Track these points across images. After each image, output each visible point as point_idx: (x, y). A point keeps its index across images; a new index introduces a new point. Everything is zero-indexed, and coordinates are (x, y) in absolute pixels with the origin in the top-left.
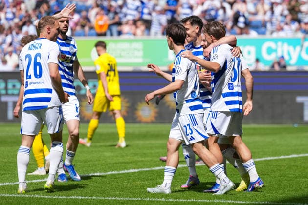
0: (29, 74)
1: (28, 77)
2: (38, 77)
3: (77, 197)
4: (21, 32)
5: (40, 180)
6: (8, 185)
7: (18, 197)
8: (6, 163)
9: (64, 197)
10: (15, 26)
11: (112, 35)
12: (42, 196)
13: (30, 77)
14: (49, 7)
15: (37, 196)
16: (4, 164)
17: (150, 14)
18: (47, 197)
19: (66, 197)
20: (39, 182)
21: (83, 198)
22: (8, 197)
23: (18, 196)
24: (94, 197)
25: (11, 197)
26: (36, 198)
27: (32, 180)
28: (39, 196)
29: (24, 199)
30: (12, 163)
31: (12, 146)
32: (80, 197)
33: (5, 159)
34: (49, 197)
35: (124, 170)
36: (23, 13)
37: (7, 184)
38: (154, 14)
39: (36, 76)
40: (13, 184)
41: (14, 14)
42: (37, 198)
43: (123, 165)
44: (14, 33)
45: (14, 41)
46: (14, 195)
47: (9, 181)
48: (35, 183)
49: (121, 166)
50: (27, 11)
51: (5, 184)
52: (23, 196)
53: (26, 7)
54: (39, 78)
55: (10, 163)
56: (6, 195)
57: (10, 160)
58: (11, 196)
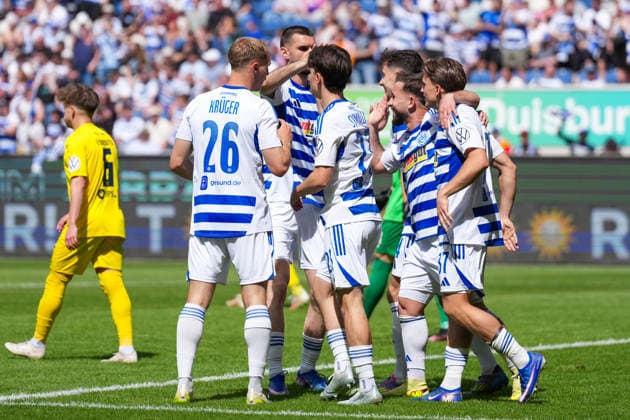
0: (210, 164)
1: (209, 169)
2: (229, 170)
3: (293, 413)
4: (177, 76)
5: (216, 378)
6: (152, 387)
7: (173, 411)
8: (147, 341)
9: (265, 412)
10: (165, 64)
11: (363, 81)
12: (220, 410)
13: (213, 169)
14: (236, 25)
15: (210, 410)
16: (144, 344)
17: (439, 39)
18: (230, 411)
19: (269, 413)
20: (215, 381)
21: (304, 414)
22: (151, 411)
23: (171, 408)
24: (327, 414)
25: (157, 411)
26: (208, 413)
27: (200, 376)
28: (214, 410)
29: (184, 415)
30: (161, 341)
31: (158, 308)
32: (298, 413)
33: (145, 333)
34: (236, 412)
35: (387, 358)
36: (183, 36)
37: (150, 384)
38: (449, 40)
39: (224, 167)
40: (162, 385)
41: (161, 38)
42: (211, 413)
43: (385, 348)
44: (163, 75)
45: (164, 92)
46: (163, 408)
47: (153, 378)
48: (206, 383)
49: (381, 350)
50: (191, 33)
51: (145, 385)
52: (182, 409)
53: (189, 24)
54: (232, 172)
55: (156, 341)
56: (148, 408)
57: (155, 336)
58: (157, 408)
